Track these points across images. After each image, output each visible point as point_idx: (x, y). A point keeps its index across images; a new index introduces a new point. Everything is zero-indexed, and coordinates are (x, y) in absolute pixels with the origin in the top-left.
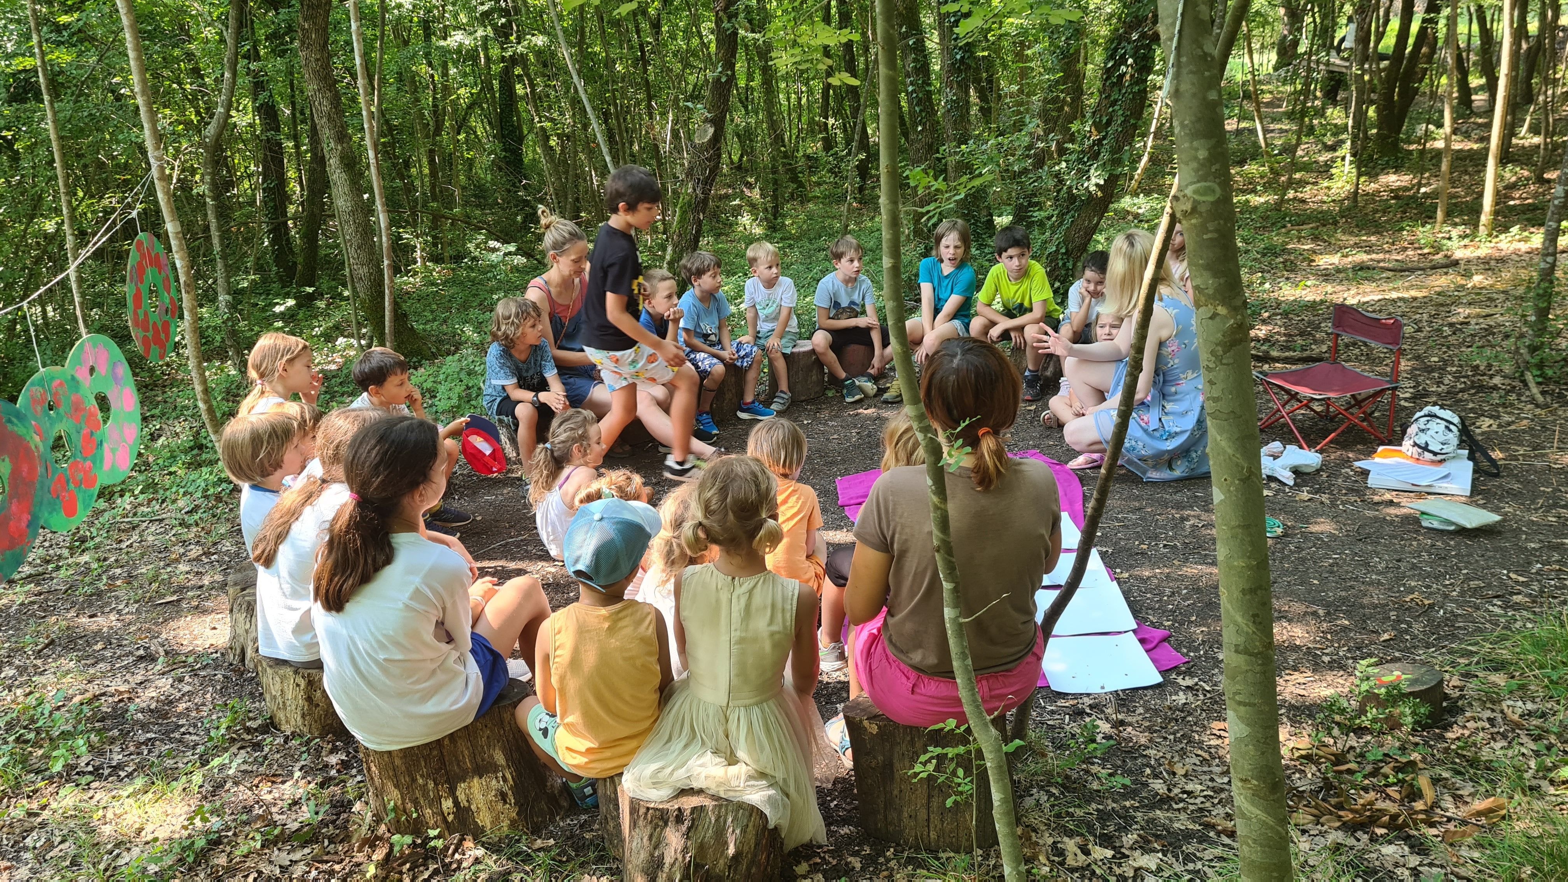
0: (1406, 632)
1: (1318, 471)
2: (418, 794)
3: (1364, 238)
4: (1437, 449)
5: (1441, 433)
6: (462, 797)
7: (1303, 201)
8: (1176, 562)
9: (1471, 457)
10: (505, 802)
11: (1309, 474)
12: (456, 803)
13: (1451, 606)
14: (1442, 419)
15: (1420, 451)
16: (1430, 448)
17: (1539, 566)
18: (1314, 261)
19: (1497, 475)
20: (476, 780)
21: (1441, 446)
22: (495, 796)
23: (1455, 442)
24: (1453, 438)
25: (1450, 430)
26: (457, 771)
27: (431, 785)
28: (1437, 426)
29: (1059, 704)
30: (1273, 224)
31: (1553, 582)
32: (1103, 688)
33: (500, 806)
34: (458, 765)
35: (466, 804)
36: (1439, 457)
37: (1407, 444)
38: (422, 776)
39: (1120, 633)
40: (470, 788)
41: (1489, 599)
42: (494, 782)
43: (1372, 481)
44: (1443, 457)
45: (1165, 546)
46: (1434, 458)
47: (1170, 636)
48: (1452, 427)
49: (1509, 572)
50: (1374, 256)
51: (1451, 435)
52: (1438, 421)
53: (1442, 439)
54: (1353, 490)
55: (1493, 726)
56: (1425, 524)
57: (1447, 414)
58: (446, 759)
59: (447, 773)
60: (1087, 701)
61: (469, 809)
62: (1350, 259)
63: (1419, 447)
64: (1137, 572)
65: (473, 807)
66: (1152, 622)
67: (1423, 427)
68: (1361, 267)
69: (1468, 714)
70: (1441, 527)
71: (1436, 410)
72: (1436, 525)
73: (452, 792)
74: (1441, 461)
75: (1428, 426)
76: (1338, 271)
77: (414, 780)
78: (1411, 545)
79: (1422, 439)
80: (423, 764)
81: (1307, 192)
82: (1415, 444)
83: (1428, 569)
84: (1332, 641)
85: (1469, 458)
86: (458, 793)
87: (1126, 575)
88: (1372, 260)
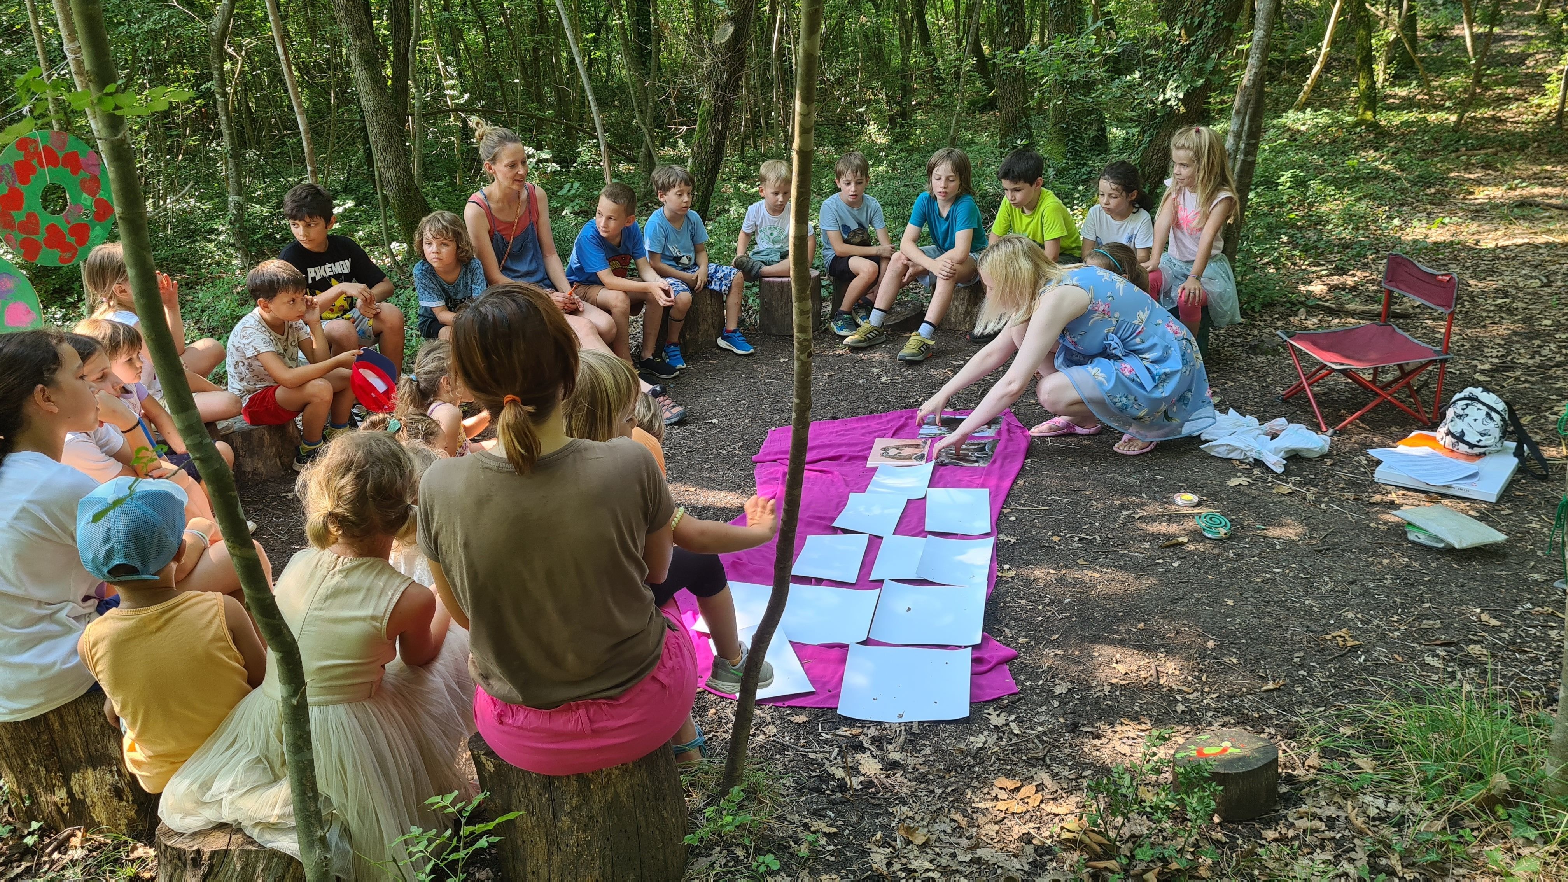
0: (1302, 681)
1: (1323, 457)
2: (32, 780)
3: (1549, 168)
4: (1473, 441)
5: (1480, 421)
6: (76, 789)
7: (1500, 121)
8: (1081, 562)
9: (1518, 453)
10: (121, 799)
11: (1310, 460)
12: (70, 794)
13: (1380, 652)
14: (1484, 404)
15: (1454, 441)
16: (1466, 438)
17: (1529, 606)
18: (1472, 193)
19: (1545, 478)
20: (90, 771)
21: (1480, 438)
22: (110, 790)
23: (1497, 433)
24: (1494, 428)
25: (1492, 419)
26: (70, 759)
27: (43, 772)
28: (1477, 413)
29: (838, 732)
30: (1445, 147)
31: (1533, 631)
32: (900, 716)
33: (115, 803)
34: (71, 753)
35: (82, 797)
36: (1477, 451)
37: (1442, 430)
38: (33, 761)
39: (960, 647)
40: (84, 779)
41: (1431, 645)
42: (108, 776)
43: (1381, 474)
44: (1482, 450)
45: (1081, 539)
46: (1470, 451)
47: (1016, 657)
48: (1493, 414)
49: (1482, 612)
50: (1550, 190)
51: (1492, 425)
52: (1480, 406)
53: (1481, 428)
54: (1354, 484)
55: (1331, 828)
56: (1411, 537)
57: (1491, 399)
58: (59, 745)
59: (59, 758)
60: (872, 731)
61: (83, 802)
62: (1518, 192)
63: (1453, 436)
64: (1026, 572)
65: (88, 800)
66: (1006, 637)
67: (1461, 412)
68: (1524, 204)
69: (1304, 808)
70: (1429, 543)
71: (1478, 392)
72: (1423, 539)
73: (66, 782)
74: (1480, 455)
75: (1466, 411)
76: (1495, 207)
77: (26, 764)
78: (1380, 563)
79: (1458, 426)
80: (32, 747)
81: (1511, 112)
82: (1449, 433)
83: (1382, 597)
84: (1205, 683)
85: (1515, 455)
86: (72, 783)
87: (1012, 573)
88: (1545, 195)
